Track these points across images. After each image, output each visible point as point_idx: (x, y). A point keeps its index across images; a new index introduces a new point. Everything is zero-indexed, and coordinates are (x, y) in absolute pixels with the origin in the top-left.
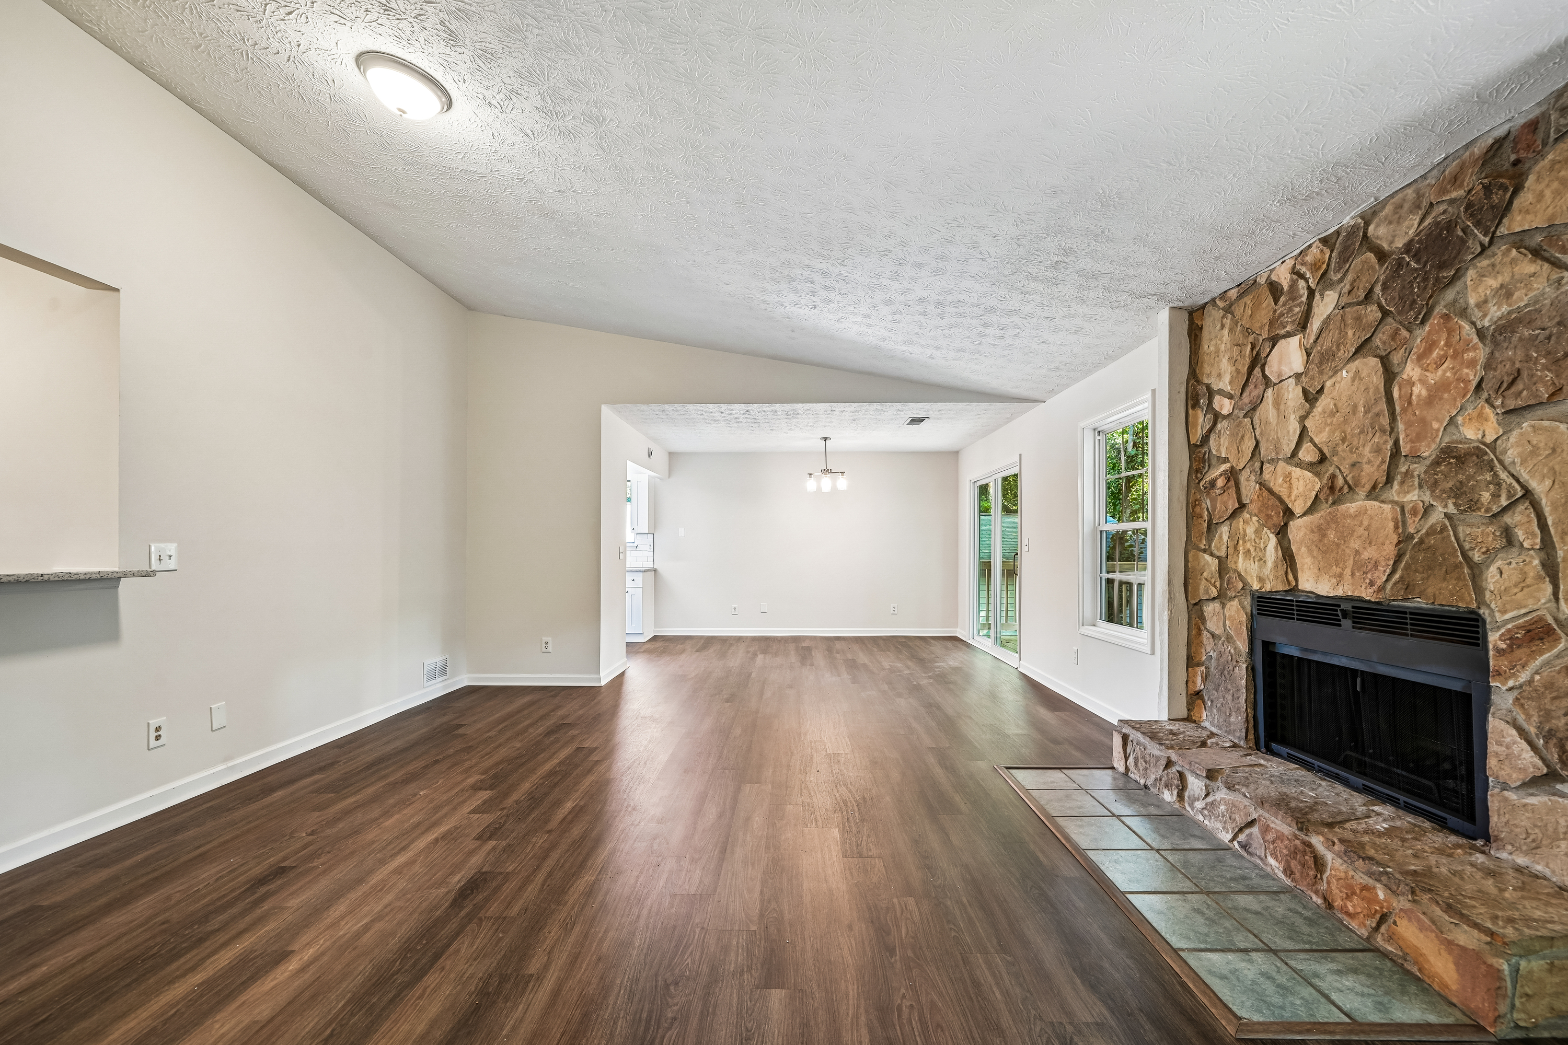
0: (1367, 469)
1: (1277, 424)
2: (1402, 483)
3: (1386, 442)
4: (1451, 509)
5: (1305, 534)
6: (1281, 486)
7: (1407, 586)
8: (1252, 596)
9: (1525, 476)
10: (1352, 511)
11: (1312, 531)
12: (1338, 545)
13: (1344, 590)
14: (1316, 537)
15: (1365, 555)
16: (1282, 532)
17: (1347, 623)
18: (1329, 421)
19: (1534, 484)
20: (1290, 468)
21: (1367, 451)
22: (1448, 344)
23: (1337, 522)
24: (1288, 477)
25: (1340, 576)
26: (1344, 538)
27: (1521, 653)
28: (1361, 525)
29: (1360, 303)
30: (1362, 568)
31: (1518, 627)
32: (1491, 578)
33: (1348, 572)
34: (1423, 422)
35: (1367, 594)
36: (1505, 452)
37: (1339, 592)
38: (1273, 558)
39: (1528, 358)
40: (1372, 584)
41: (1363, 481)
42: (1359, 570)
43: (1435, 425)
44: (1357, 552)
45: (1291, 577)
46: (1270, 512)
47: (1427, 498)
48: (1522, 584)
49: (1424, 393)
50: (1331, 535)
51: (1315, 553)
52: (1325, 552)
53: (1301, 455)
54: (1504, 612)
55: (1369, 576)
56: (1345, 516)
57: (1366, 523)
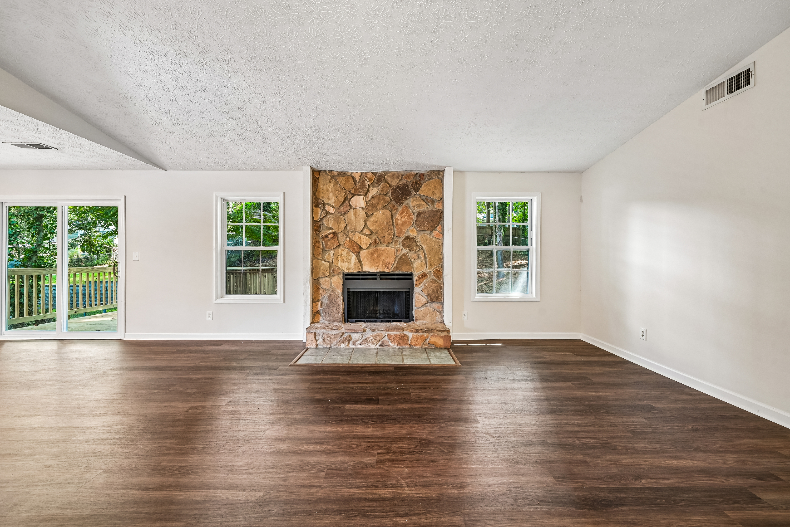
0: (386, 239)
1: (355, 221)
2: (395, 243)
3: (392, 232)
4: (408, 250)
5: (366, 255)
6: (358, 240)
7: (397, 268)
8: (344, 274)
9: (422, 244)
10: (383, 249)
11: (369, 254)
12: (377, 258)
13: (380, 270)
14: (370, 256)
15: (386, 261)
16: (358, 254)
17: (378, 279)
18: (375, 224)
19: (423, 246)
20: (360, 235)
21: (386, 234)
22: (407, 213)
23: (377, 252)
24: (360, 238)
25: (378, 266)
26: (380, 256)
27: (421, 280)
28: (385, 252)
29: (384, 195)
30: (385, 264)
31: (420, 275)
32: (415, 265)
33: (381, 265)
34: (401, 229)
35: (386, 271)
36: (418, 239)
37: (378, 271)
38: (354, 262)
39: (424, 221)
40: (388, 268)
41: (386, 241)
42: (384, 264)
43: (404, 231)
44: (384, 260)
45: (360, 267)
46: (354, 248)
47: (402, 247)
48: (421, 266)
49: (401, 223)
50: (375, 255)
51: (370, 260)
52: (373, 260)
53: (364, 232)
54: (417, 272)
55: (387, 266)
56: (381, 250)
57: (386, 252)
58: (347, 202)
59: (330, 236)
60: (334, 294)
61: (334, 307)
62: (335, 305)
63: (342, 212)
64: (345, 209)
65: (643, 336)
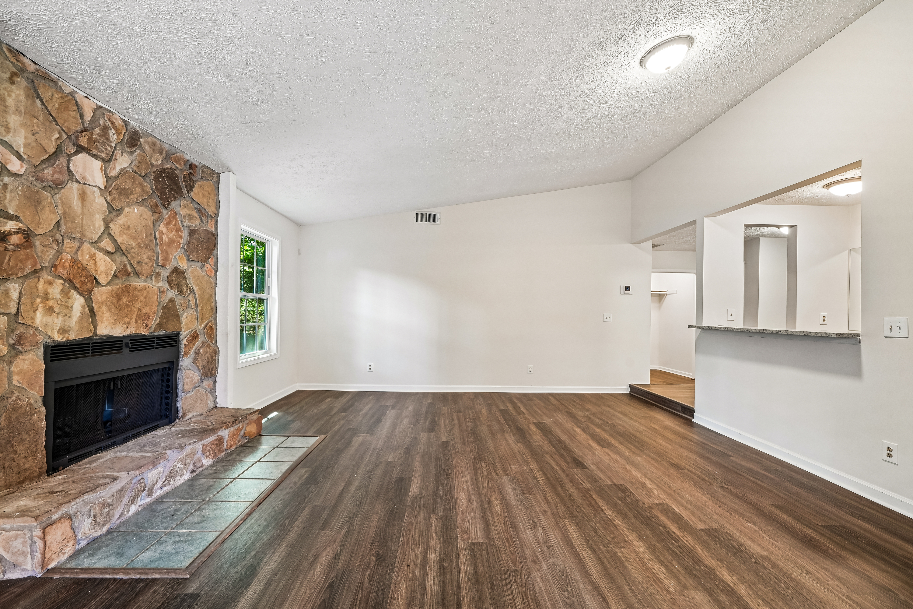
0: (145, 267)
1: (83, 214)
2: (156, 277)
3: (153, 256)
4: (176, 293)
5: (107, 297)
6: (88, 261)
7: (160, 326)
8: (47, 347)
9: (192, 284)
10: (139, 287)
11: (112, 296)
12: (128, 305)
13: (131, 331)
14: (114, 300)
15: (144, 311)
16: (88, 295)
17: (126, 350)
19: (194, 287)
20: (94, 250)
21: (145, 257)
22: (175, 225)
23: (129, 292)
24: (93, 256)
25: (129, 323)
26: (133, 300)
27: (191, 345)
28: (143, 295)
29: (141, 176)
30: (142, 318)
31: (191, 336)
32: (184, 319)
33: (133, 320)
34: (167, 252)
35: (144, 331)
36: (187, 274)
37: (128, 333)
38: (79, 314)
39: (198, 246)
40: (146, 326)
41: (144, 272)
42: (139, 319)
43: (171, 257)
44: (139, 310)
45: (92, 327)
46: (83, 279)
47: (167, 286)
48: (191, 321)
49: (167, 240)
50: (125, 300)
51: (113, 310)
52: (120, 309)
53: (102, 244)
54: (185, 332)
55: (145, 322)
56: (135, 289)
57: (145, 295)
58: (63, 160)
59: (15, 239)
60: (25, 405)
61: (22, 441)
62: (25, 437)
63: (48, 181)
64: (56, 176)
65: (370, 369)
